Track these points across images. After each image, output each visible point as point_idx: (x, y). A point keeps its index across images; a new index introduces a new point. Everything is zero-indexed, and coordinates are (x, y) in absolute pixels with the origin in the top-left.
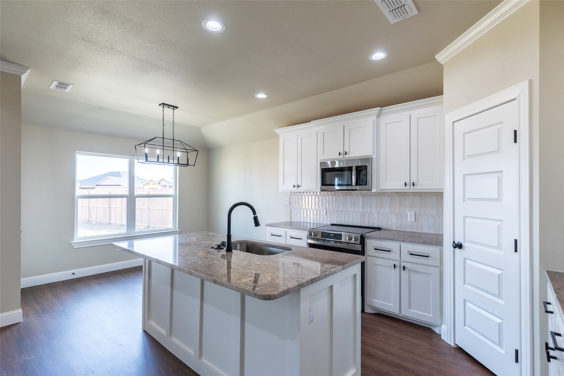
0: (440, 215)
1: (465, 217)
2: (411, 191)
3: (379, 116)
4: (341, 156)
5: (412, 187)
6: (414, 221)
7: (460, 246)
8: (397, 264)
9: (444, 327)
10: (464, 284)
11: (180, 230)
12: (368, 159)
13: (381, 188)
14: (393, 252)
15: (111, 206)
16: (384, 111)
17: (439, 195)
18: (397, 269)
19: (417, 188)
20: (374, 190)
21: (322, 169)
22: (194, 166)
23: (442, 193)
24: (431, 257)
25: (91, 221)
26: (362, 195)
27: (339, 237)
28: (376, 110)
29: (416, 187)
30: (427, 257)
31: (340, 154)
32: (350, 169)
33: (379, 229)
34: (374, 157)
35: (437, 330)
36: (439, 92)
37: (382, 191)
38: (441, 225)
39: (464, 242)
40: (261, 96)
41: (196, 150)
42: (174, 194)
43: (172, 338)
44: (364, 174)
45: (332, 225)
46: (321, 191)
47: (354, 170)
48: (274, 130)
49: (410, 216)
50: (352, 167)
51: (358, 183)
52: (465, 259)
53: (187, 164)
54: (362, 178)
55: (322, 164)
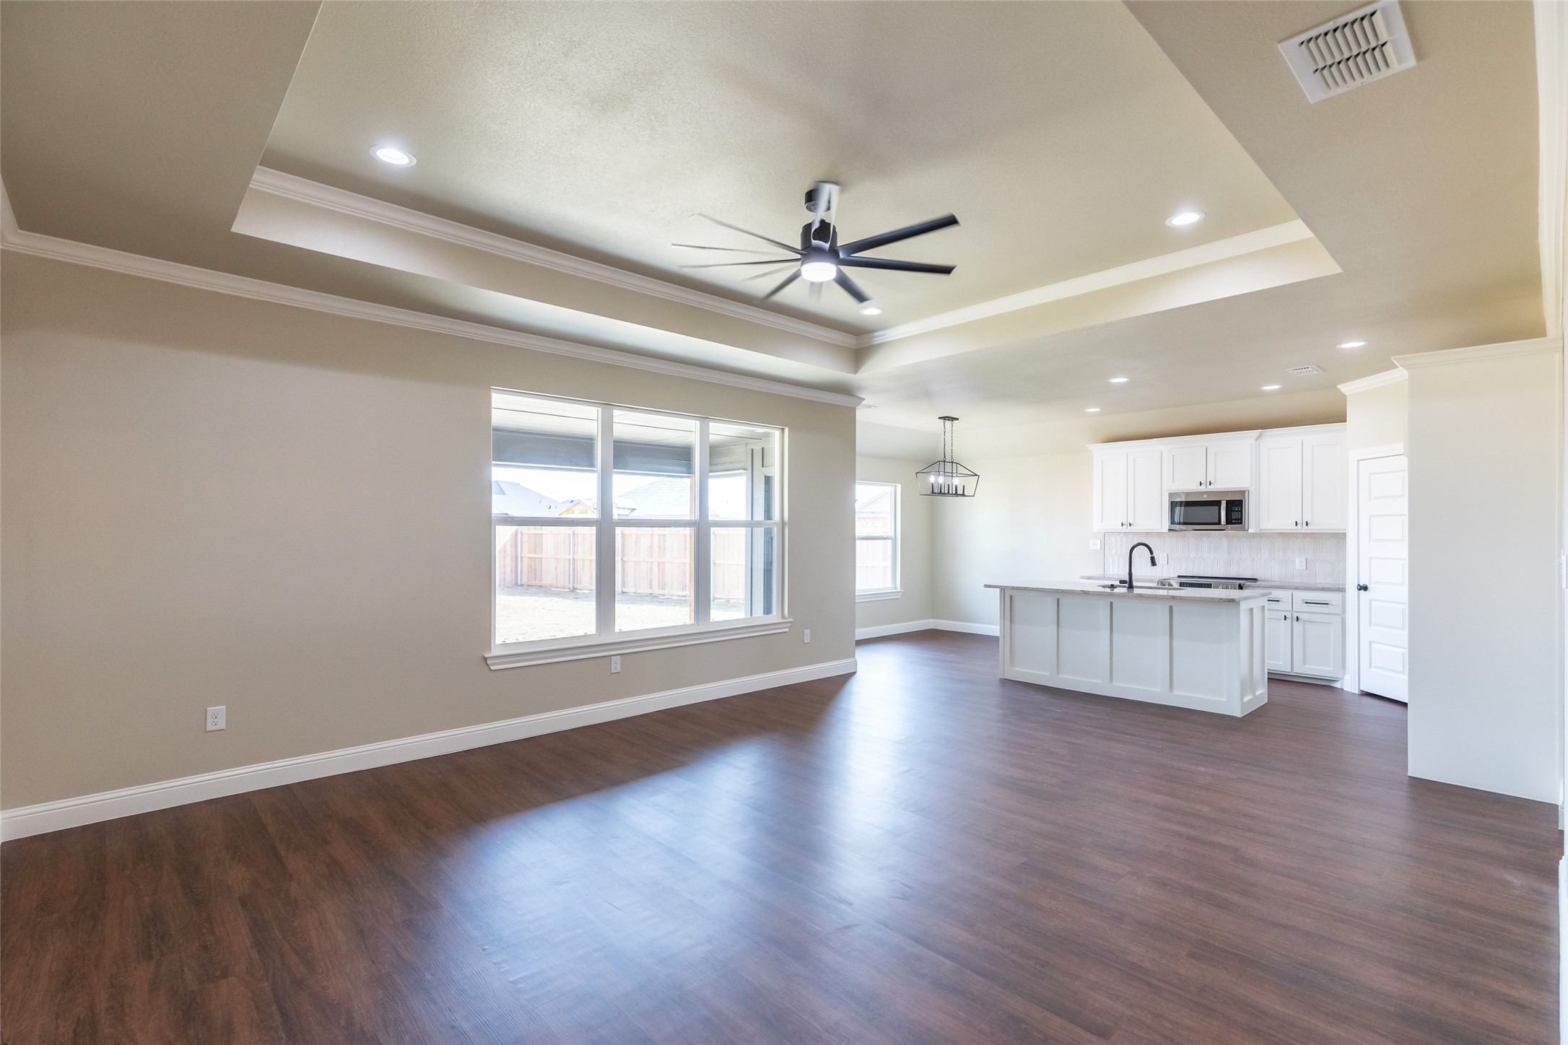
0: (1343, 560)
1: (1370, 558)
2: (1303, 531)
3: (1258, 438)
4: (1203, 488)
5: (1304, 527)
6: (1305, 568)
7: (1365, 588)
8: (1288, 615)
9: (1347, 677)
10: (1370, 625)
11: (904, 590)
12: (1243, 493)
13: (1261, 528)
14: (1282, 602)
15: (625, 559)
16: (1265, 435)
17: (1340, 537)
18: (1289, 621)
19: (1311, 529)
20: (1250, 531)
21: (1171, 501)
22: (974, 495)
23: (1345, 534)
24: (1332, 605)
25: (577, 589)
26: (1227, 536)
28: (1256, 432)
29: (1310, 527)
30: (1327, 604)
31: (1201, 484)
32: (1218, 503)
33: (1255, 580)
34: (1252, 489)
35: (1337, 685)
36: (1340, 417)
37: (1263, 532)
38: (1344, 572)
39: (1370, 584)
40: (1093, 410)
41: (976, 475)
42: (893, 536)
43: (1060, 676)
44: (1238, 511)
45: (1179, 577)
46: (1167, 531)
47: (1224, 505)
48: (1087, 445)
49: (1299, 563)
50: (1220, 501)
51: (1229, 522)
52: (1370, 601)
53: (963, 495)
54: (1235, 515)
55: (1171, 495)
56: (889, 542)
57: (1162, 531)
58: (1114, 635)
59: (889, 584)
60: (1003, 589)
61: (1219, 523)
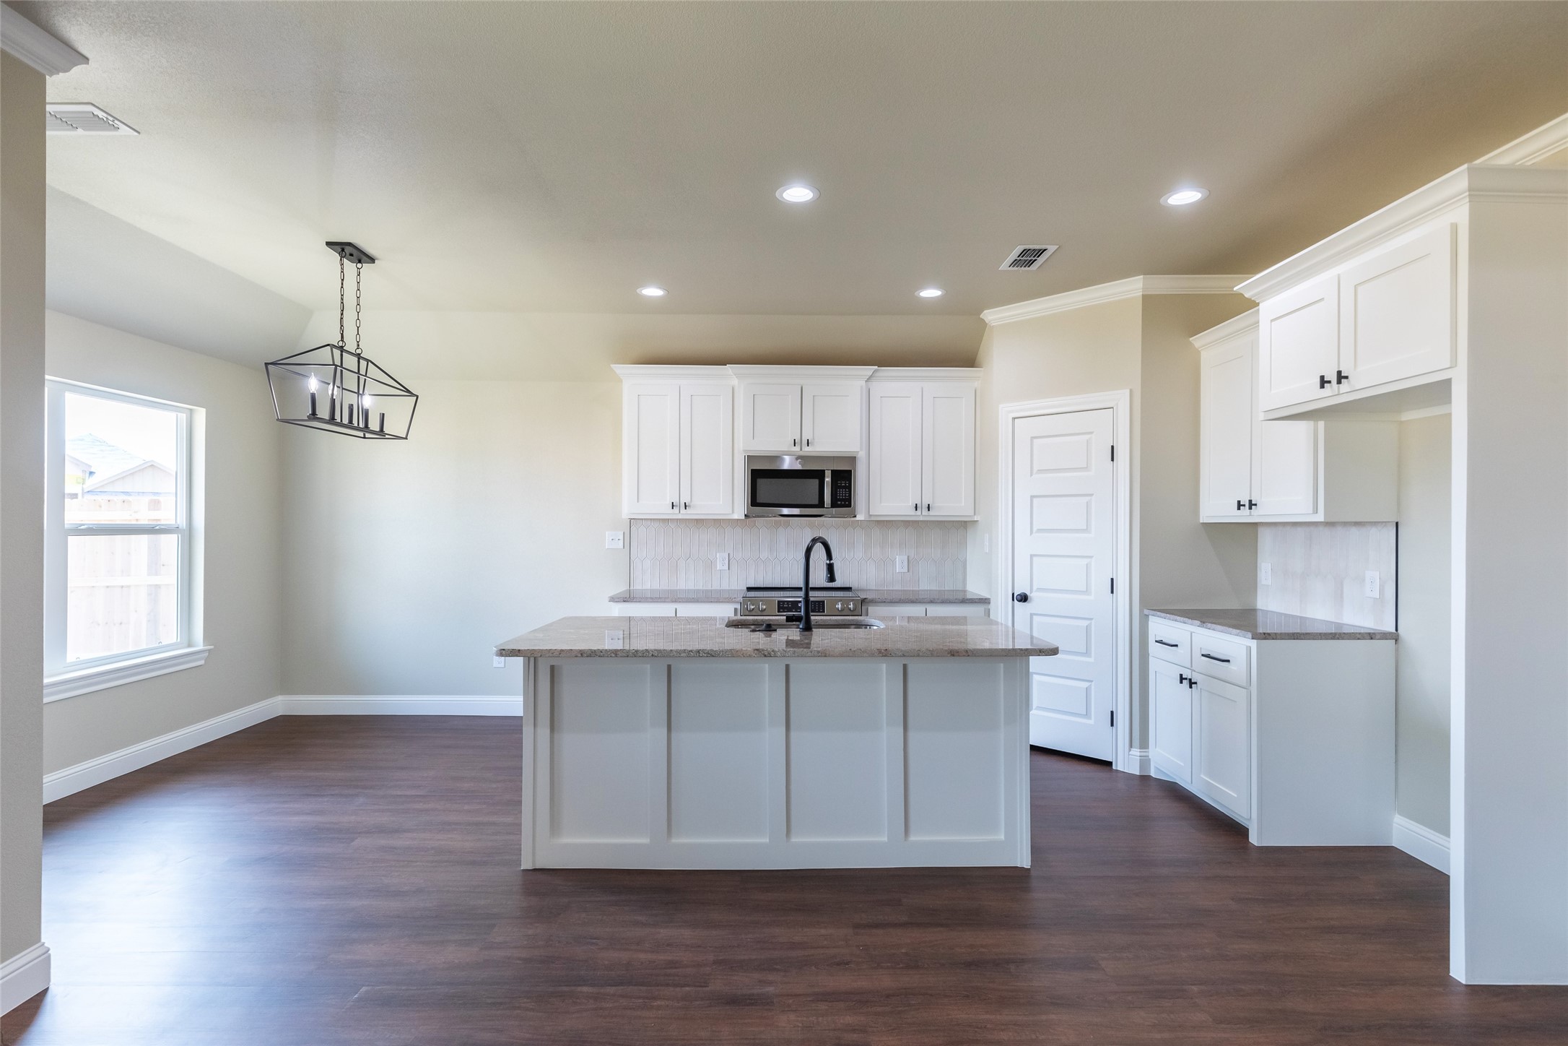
1: (1032, 556)
2: (925, 520)
3: (870, 381)
4: (797, 448)
5: (925, 512)
6: (906, 571)
7: (1024, 598)
11: (212, 647)
12: (852, 459)
13: (871, 512)
16: (877, 374)
19: (936, 514)
20: (859, 517)
21: (752, 470)
22: (406, 438)
27: (819, 607)
28: (868, 370)
29: (931, 513)
31: (794, 444)
32: (819, 475)
34: (862, 455)
37: (873, 519)
39: (1031, 592)
40: (653, 292)
41: (412, 394)
42: (182, 522)
43: (675, 840)
44: (845, 487)
45: (749, 589)
46: (744, 518)
47: (828, 479)
48: (612, 366)
49: (900, 563)
50: (823, 472)
51: (834, 505)
52: (1032, 615)
53: (381, 433)
54: (842, 493)
55: (750, 459)
56: (173, 538)
57: (735, 517)
58: (793, 734)
59: (170, 634)
60: (533, 658)
61: (821, 504)
